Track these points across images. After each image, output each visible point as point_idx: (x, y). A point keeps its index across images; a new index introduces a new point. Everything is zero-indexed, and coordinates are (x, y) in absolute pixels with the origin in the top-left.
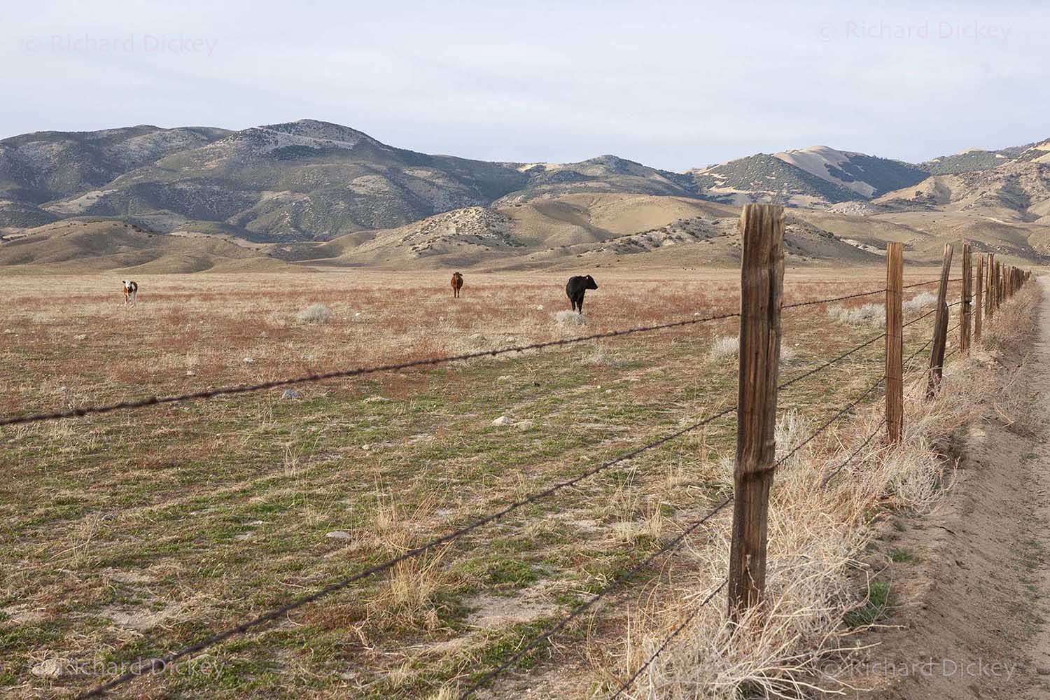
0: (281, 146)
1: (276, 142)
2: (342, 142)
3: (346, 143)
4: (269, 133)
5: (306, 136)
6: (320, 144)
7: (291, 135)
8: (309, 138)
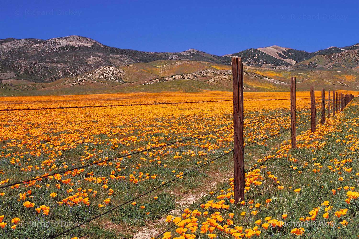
0: (62, 45)
1: (60, 44)
2: (87, 44)
3: (88, 44)
4: (58, 41)
5: (73, 42)
6: (78, 45)
7: (67, 41)
8: (73, 43)
